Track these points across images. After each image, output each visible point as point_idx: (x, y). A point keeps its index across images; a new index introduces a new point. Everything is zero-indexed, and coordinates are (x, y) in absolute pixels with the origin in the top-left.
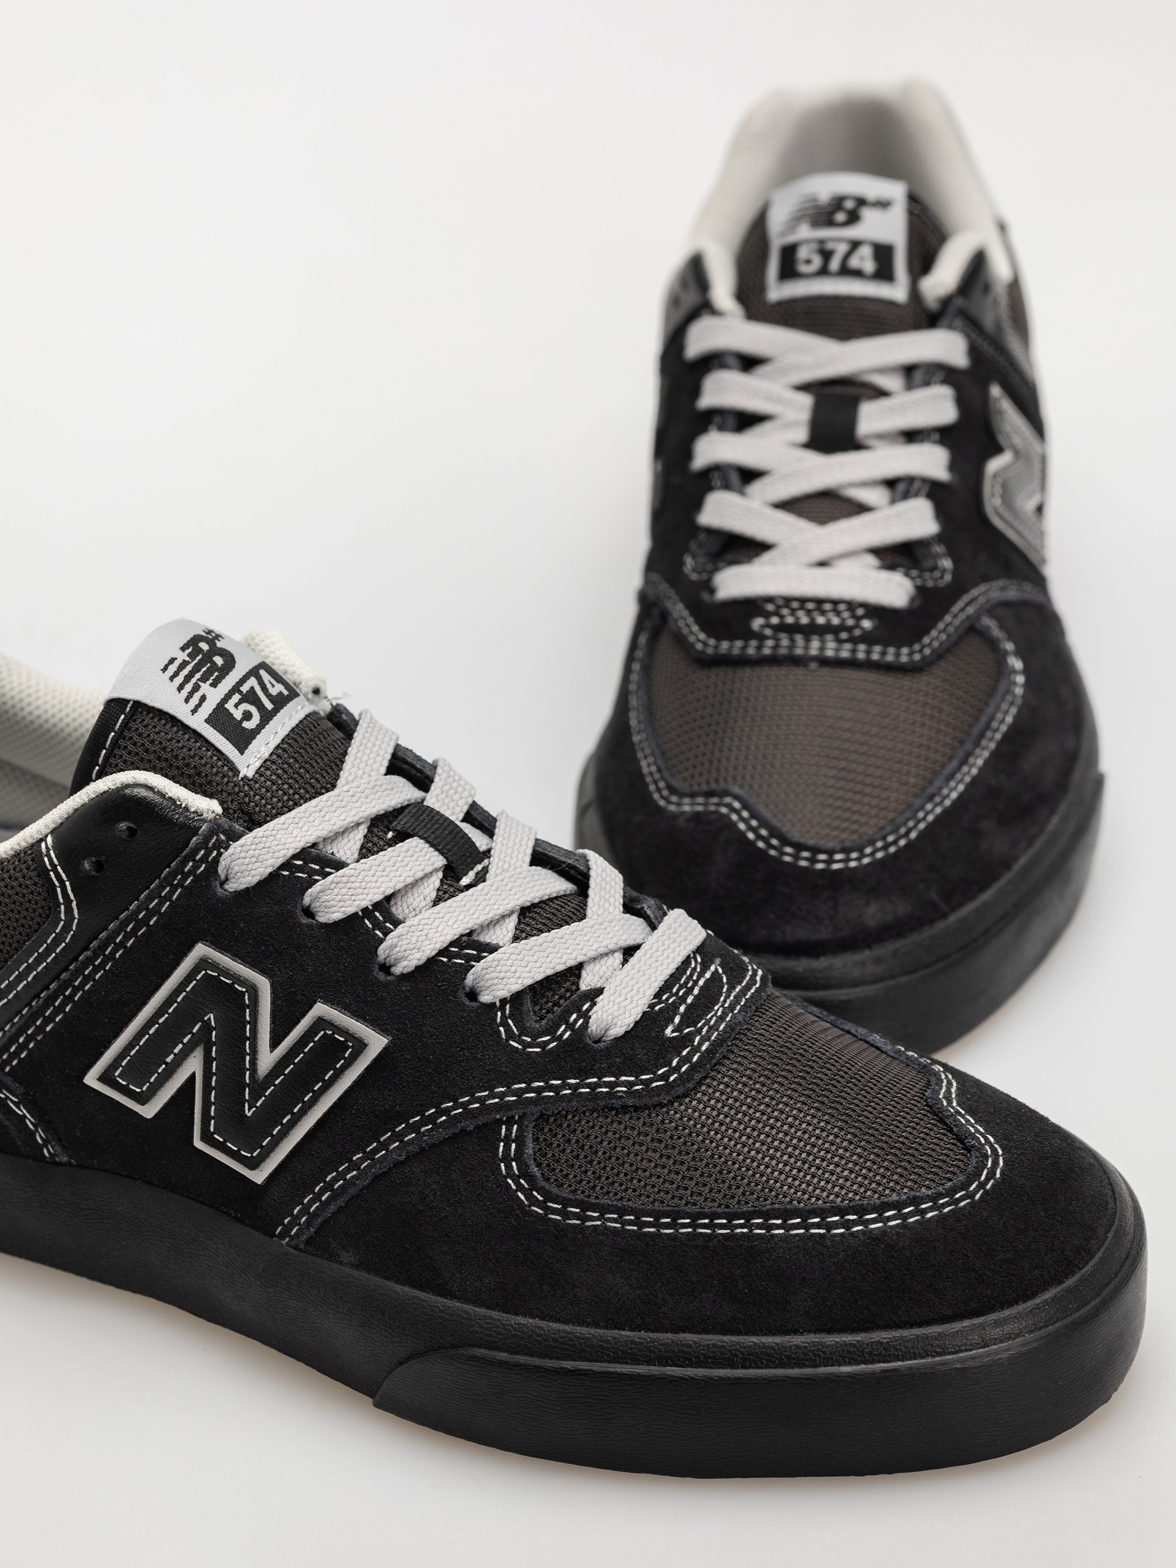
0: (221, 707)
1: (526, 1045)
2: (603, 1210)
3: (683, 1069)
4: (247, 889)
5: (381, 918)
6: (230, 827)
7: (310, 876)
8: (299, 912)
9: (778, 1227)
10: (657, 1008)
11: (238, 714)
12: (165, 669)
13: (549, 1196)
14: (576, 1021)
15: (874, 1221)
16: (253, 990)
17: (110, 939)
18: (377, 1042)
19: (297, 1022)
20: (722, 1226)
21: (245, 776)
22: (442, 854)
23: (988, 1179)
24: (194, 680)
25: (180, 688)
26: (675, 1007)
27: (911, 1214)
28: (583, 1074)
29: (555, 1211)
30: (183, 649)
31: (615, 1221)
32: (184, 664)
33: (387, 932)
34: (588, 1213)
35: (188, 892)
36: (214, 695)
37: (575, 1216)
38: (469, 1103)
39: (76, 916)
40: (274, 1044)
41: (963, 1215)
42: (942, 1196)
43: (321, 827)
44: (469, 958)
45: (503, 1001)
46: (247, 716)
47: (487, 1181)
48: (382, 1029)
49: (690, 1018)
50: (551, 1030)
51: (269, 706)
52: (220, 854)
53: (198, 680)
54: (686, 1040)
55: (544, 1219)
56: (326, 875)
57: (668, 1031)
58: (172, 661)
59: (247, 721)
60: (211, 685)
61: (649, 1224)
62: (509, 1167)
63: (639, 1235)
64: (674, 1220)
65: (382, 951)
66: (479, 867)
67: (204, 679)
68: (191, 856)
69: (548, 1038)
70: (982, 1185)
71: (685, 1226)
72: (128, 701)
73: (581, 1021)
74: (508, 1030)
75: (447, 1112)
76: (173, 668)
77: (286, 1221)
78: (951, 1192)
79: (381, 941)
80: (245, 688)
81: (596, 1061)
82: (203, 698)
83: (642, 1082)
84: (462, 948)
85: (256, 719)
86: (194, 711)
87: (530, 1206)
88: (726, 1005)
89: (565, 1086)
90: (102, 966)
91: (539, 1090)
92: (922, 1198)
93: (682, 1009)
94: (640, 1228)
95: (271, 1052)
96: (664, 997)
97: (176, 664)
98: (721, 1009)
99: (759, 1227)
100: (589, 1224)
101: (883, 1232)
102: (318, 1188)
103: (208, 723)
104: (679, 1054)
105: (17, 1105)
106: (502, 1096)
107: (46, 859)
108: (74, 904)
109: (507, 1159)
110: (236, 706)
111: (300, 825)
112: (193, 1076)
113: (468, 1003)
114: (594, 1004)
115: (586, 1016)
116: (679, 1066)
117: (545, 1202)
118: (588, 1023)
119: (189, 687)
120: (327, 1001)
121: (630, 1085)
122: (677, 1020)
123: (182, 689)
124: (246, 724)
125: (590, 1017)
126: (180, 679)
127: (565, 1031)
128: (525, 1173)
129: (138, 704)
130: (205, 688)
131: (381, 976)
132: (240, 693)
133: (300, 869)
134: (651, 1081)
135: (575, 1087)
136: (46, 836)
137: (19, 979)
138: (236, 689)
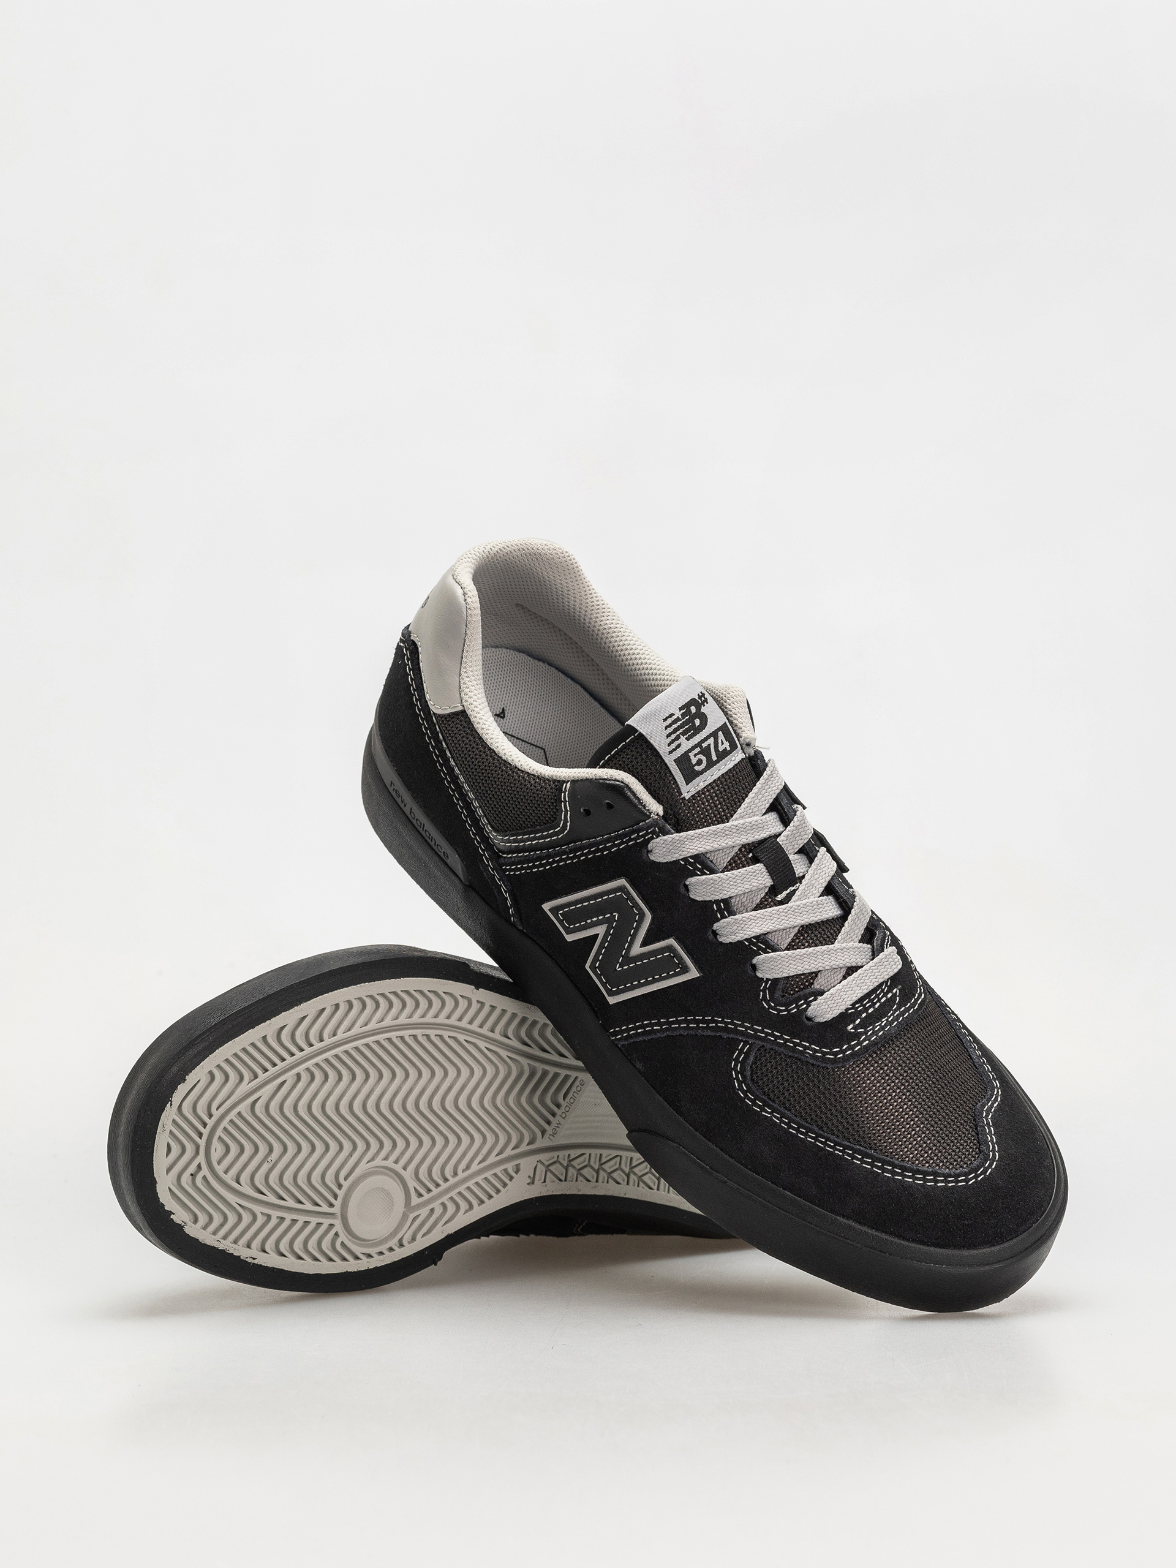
0: (686, 754)
1: (770, 1007)
2: (774, 1110)
3: (848, 1053)
4: (660, 862)
5: (723, 907)
6: (663, 826)
7: (694, 870)
8: (682, 886)
9: (858, 1159)
10: (850, 1011)
11: (694, 761)
12: (665, 720)
13: (749, 1090)
14: (802, 1005)
15: (909, 1177)
16: (642, 915)
17: (581, 848)
18: (694, 973)
19: (659, 941)
20: (830, 1147)
21: (684, 797)
22: (773, 879)
23: (981, 1174)
24: (678, 733)
25: (668, 736)
26: (861, 1012)
27: (930, 1181)
28: (793, 1035)
29: (749, 1099)
30: (680, 709)
31: (777, 1118)
32: (678, 720)
33: (723, 917)
34: (766, 1108)
35: (628, 848)
36: (686, 745)
37: (759, 1106)
38: (729, 1023)
39: (568, 829)
40: (644, 944)
41: (957, 1191)
42: (951, 1176)
43: (712, 845)
44: (760, 948)
45: (768, 980)
46: (699, 762)
47: (722, 1067)
48: (699, 968)
49: (864, 1024)
50: (787, 1005)
51: (714, 758)
52: (652, 838)
53: (681, 733)
54: (856, 1036)
55: (742, 1100)
56: (704, 874)
57: (849, 1027)
58: (672, 715)
59: (698, 765)
60: (686, 739)
61: (793, 1128)
62: (736, 1065)
63: (786, 1132)
64: (807, 1132)
65: (716, 926)
66: (792, 888)
67: (683, 734)
68: (638, 831)
69: (784, 1008)
70: (976, 1177)
71: (811, 1137)
72: (637, 731)
73: (805, 1006)
74: (764, 995)
75: (717, 1022)
76: (670, 721)
77: (617, 1029)
78: (957, 1176)
79: (718, 920)
80: (704, 745)
81: (802, 1031)
82: (679, 746)
83: (822, 1052)
84: (758, 942)
85: (703, 766)
86: (671, 752)
87: (738, 1090)
88: (890, 1020)
89: (781, 1037)
90: (572, 858)
91: (767, 1034)
92: (940, 1173)
93: (864, 1015)
94: (788, 1128)
95: (640, 947)
96: (857, 1006)
97: (674, 718)
98: (885, 1022)
99: (848, 1155)
100: (763, 1113)
101: (910, 1185)
102: (638, 1024)
103: (675, 762)
104: (849, 1043)
105: (506, 892)
106: (747, 1028)
107: (563, 794)
108: (568, 824)
109: (737, 1060)
110: (695, 755)
111: (701, 840)
112: (597, 935)
113: (749, 972)
114: (815, 999)
115: (809, 1006)
116: (846, 1050)
117: (746, 1091)
118: (808, 1009)
119: (673, 736)
120: (678, 940)
121: (815, 1051)
122: (858, 1022)
123: (670, 736)
124: (697, 768)
125: (810, 1006)
126: (671, 729)
127: (794, 1008)
128: (742, 1072)
129: (641, 735)
130: (683, 739)
131: (711, 937)
132: (701, 747)
133: (691, 864)
134: (827, 1053)
135: (786, 1041)
136: (568, 781)
137: (528, 839)
138: (699, 745)
